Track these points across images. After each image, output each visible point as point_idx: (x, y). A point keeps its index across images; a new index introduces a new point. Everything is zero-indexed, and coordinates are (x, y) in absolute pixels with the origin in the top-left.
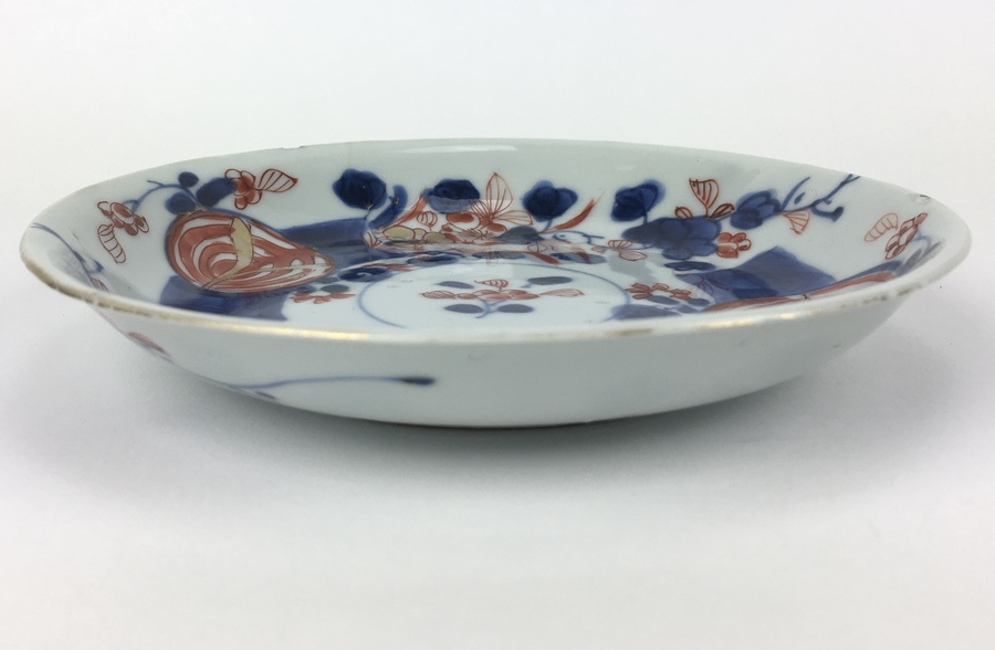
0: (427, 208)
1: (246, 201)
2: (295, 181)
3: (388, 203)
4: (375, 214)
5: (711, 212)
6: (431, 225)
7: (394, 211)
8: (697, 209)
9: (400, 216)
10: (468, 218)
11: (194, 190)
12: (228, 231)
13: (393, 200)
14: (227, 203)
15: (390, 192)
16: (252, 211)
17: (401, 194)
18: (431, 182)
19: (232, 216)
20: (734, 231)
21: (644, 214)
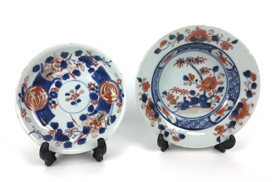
0: (47, 64)
1: (26, 87)
2: (28, 77)
3: (41, 67)
4: (40, 70)
5: (91, 56)
6: (49, 67)
7: (42, 67)
8: (89, 55)
9: (44, 68)
10: (53, 62)
11: (21, 95)
12: (28, 94)
13: (41, 66)
14: (25, 91)
15: (40, 65)
16: (28, 87)
17: (42, 64)
18: (45, 60)
19: (27, 91)
20: (95, 61)
21: (80, 55)
